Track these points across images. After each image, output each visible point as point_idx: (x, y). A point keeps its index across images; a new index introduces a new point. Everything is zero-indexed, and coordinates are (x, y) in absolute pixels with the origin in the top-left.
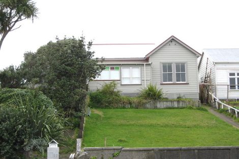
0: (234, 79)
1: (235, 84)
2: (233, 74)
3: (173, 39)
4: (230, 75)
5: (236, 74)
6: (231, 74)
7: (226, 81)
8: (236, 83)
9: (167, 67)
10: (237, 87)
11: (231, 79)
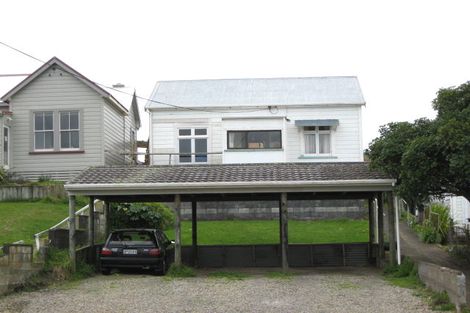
0: (189, 140)
1: (190, 151)
2: (187, 132)
3: (55, 64)
4: (180, 134)
5: (193, 132)
6: (182, 132)
7: (172, 146)
8: (193, 150)
9: (43, 121)
10: (193, 156)
11: (181, 141)
